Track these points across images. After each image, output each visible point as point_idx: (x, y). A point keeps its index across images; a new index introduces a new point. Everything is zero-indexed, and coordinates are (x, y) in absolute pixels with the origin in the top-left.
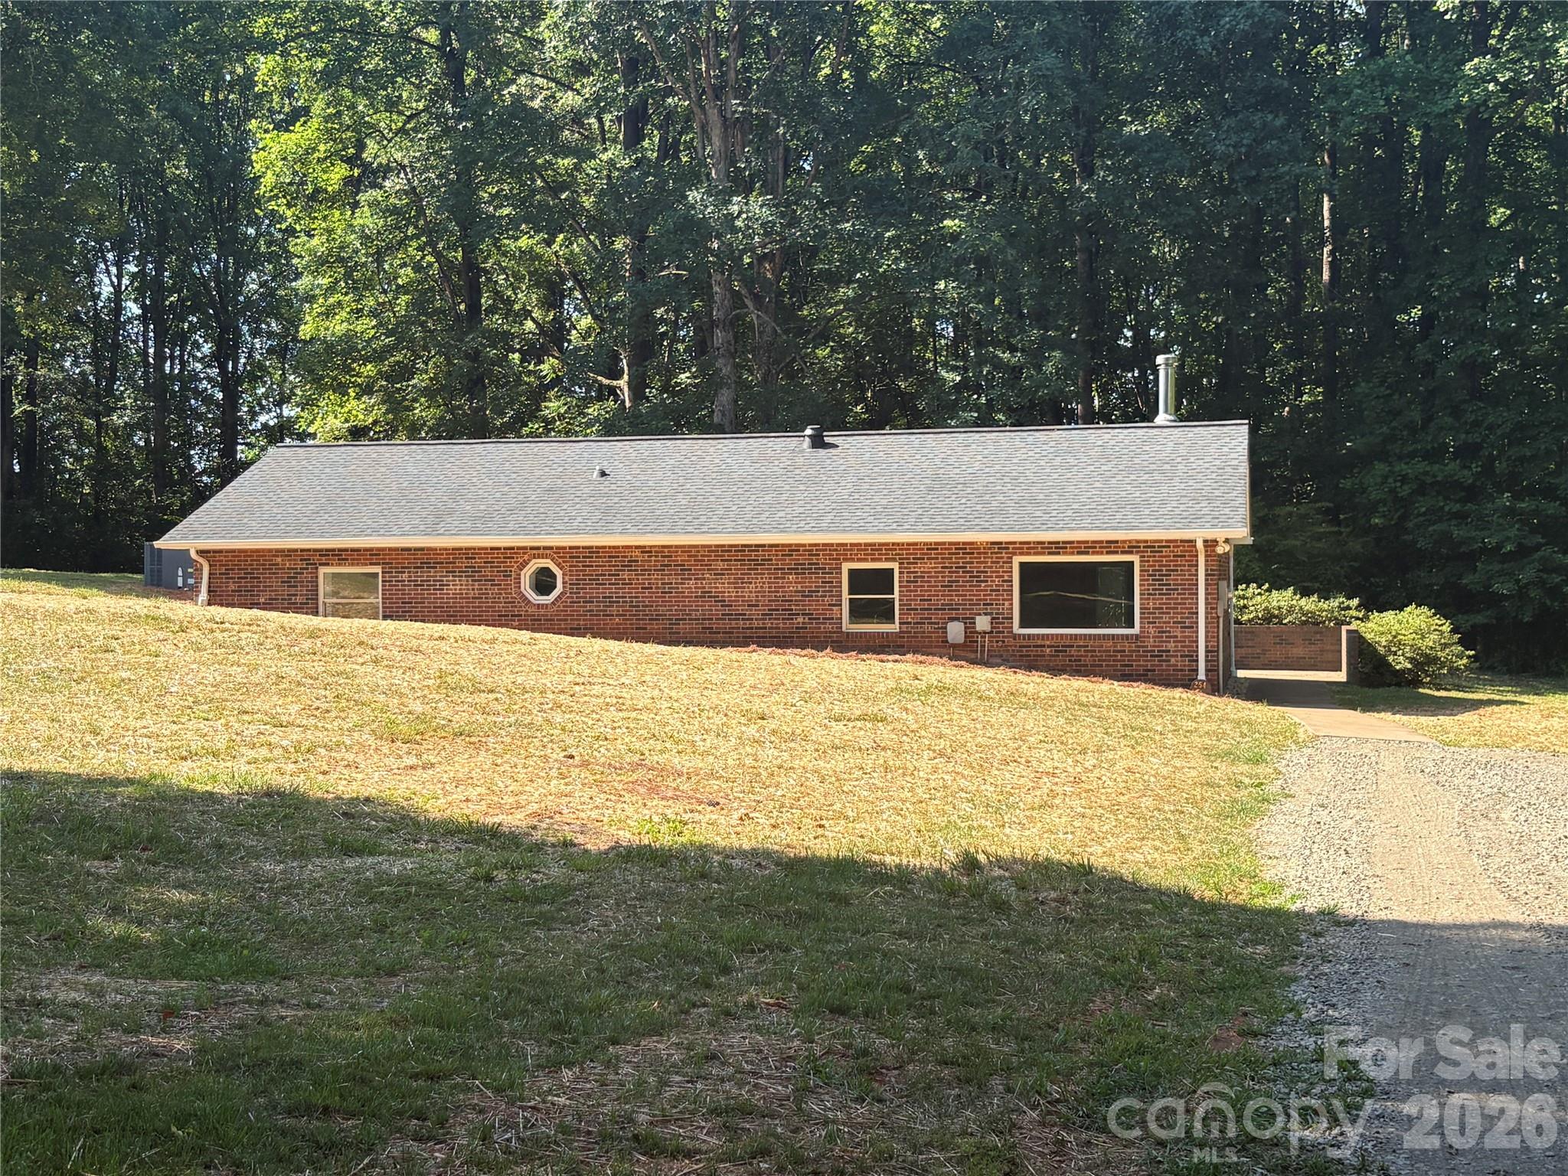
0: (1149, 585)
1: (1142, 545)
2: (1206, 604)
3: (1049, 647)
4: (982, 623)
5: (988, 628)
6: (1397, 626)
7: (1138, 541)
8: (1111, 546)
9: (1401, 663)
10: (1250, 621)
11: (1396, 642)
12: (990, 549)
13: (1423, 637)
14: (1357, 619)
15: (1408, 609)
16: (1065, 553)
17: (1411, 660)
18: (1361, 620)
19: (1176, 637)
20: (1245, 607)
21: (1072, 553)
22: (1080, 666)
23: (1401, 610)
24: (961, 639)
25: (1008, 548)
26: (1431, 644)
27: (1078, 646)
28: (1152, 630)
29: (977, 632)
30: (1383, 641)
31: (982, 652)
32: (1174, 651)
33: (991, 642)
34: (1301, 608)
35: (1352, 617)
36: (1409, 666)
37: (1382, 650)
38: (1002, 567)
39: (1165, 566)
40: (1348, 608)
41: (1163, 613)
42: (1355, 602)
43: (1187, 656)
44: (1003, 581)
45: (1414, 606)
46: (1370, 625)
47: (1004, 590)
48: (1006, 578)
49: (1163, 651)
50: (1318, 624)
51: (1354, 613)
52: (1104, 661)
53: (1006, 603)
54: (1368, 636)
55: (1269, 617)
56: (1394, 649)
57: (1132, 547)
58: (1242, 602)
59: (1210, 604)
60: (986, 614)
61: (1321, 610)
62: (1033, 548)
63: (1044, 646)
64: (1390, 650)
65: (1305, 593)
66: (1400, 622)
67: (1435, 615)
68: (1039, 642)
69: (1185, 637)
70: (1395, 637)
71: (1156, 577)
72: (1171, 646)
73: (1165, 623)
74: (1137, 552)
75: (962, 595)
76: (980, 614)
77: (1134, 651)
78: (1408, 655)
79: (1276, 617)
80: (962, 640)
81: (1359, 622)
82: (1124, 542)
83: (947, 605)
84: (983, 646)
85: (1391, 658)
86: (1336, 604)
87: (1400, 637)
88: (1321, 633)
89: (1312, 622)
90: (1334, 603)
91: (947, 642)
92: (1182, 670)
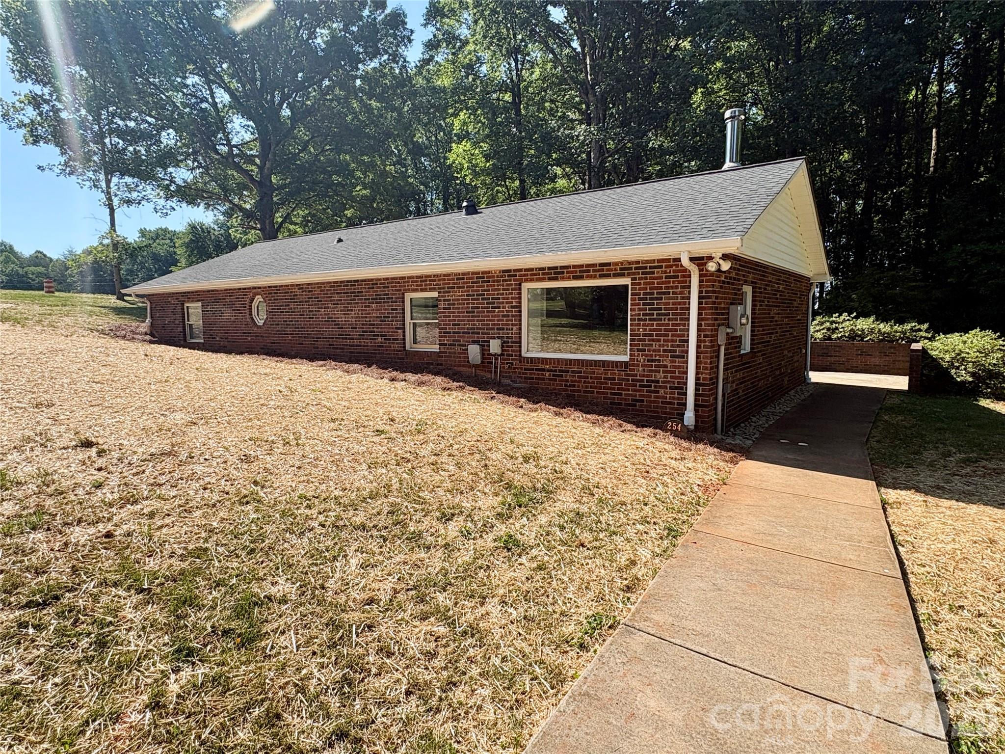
0: (640, 310)
1: (633, 266)
2: (699, 330)
3: (548, 371)
4: (495, 346)
5: (499, 351)
6: (961, 346)
7: (630, 263)
8: (604, 269)
9: (963, 376)
10: (838, 338)
11: (960, 359)
12: (502, 276)
13: (987, 355)
14: (926, 338)
15: (973, 332)
16: (563, 279)
17: (973, 375)
18: (930, 339)
19: (666, 366)
20: (837, 328)
21: (569, 279)
22: (574, 391)
23: (966, 332)
24: (478, 360)
25: (516, 276)
26: (994, 362)
27: (573, 372)
28: (641, 359)
29: (491, 354)
30: (947, 357)
31: (496, 372)
32: (663, 382)
33: (503, 364)
34: (880, 330)
35: (921, 337)
36: (971, 379)
37: (945, 365)
38: (511, 294)
39: (656, 288)
40: (920, 330)
41: (653, 340)
42: (926, 326)
43: (676, 388)
44: (512, 307)
45: (978, 329)
46: (935, 344)
47: (513, 316)
48: (514, 304)
49: (653, 381)
50: (893, 341)
51: (923, 334)
52: (596, 387)
53: (515, 328)
54: (933, 353)
55: (853, 335)
56: (956, 364)
57: (623, 268)
58: (834, 326)
59: (704, 330)
60: (498, 337)
61: (896, 332)
62: (535, 275)
63: (543, 370)
64: (953, 364)
65: (884, 319)
66: (965, 342)
67: (999, 337)
68: (541, 366)
69: (675, 367)
70: (959, 354)
71: (647, 300)
72: (660, 376)
73: (654, 351)
74: (629, 274)
75: (481, 321)
76: (494, 338)
77: (623, 380)
78: (971, 370)
79: (859, 336)
80: (479, 362)
81: (926, 341)
82: (616, 264)
83: (471, 329)
84: (496, 368)
85: (953, 371)
86: (909, 327)
87: (963, 355)
88: (895, 348)
89: (887, 340)
90: (908, 327)
91: (468, 362)
92: (670, 403)
